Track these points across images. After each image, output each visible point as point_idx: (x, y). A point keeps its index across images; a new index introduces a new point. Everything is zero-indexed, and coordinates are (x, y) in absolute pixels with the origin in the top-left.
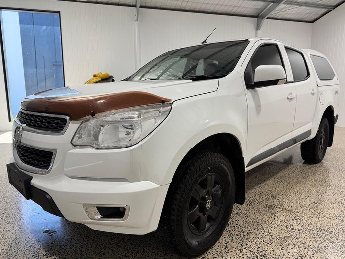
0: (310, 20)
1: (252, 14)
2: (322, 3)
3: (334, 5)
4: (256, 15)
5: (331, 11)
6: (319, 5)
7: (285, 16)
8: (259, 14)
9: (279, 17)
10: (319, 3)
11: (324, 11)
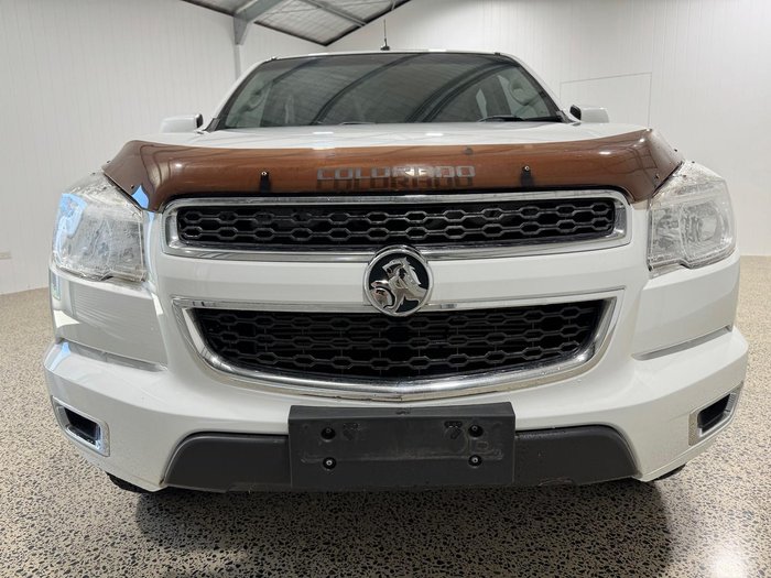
0: (322, 40)
1: (223, 6)
2: (349, 9)
3: (364, 18)
4: (230, 9)
5: (358, 28)
6: (345, 12)
7: (286, 23)
8: (237, 8)
9: (273, 24)
10: (345, 9)
11: (349, 25)
